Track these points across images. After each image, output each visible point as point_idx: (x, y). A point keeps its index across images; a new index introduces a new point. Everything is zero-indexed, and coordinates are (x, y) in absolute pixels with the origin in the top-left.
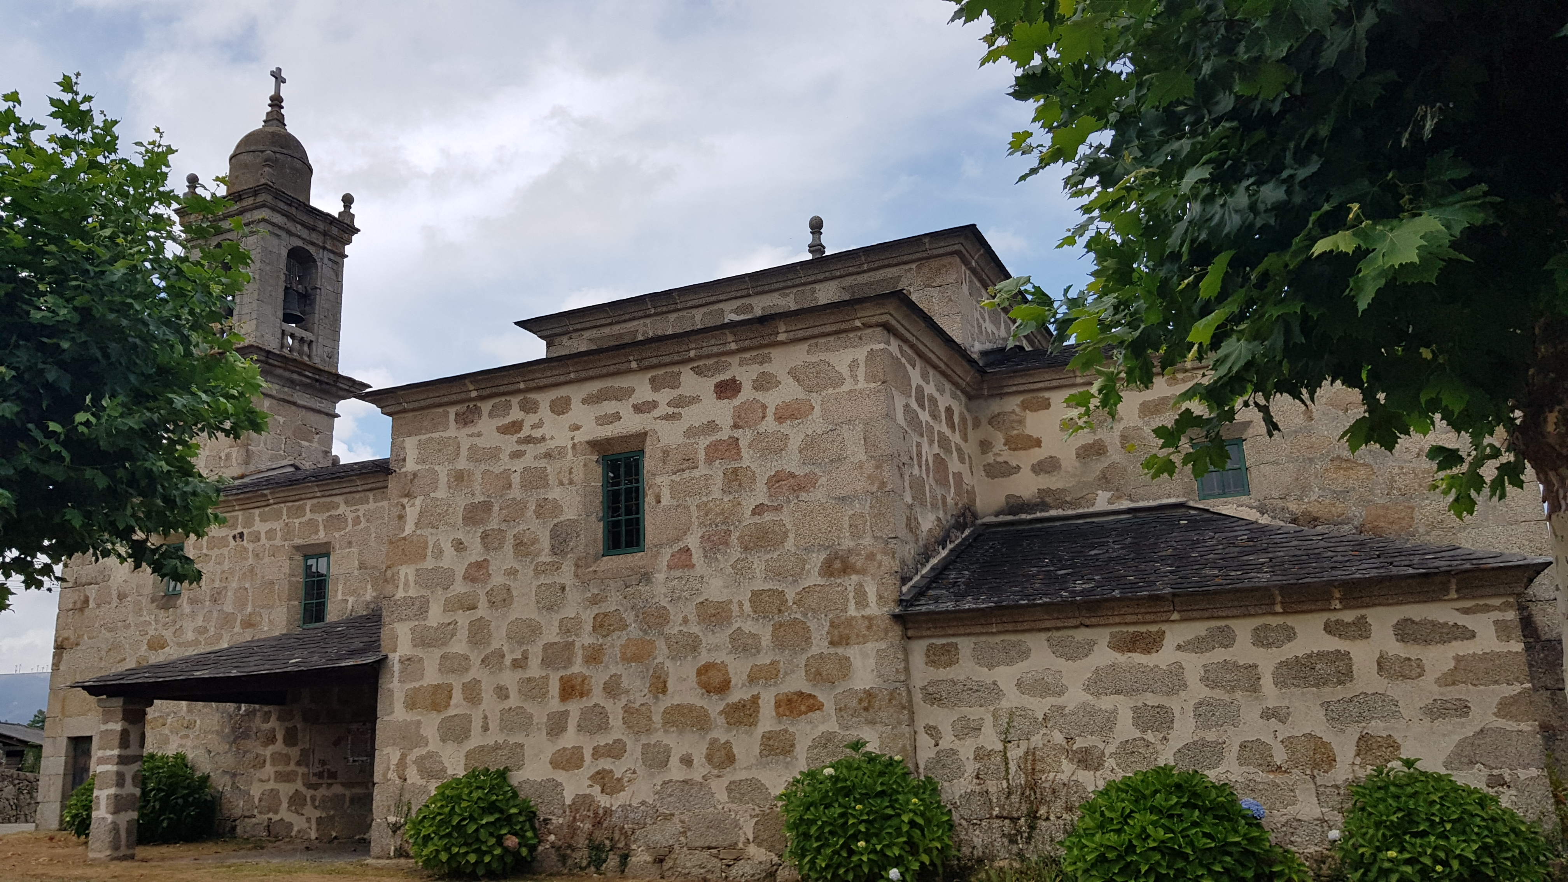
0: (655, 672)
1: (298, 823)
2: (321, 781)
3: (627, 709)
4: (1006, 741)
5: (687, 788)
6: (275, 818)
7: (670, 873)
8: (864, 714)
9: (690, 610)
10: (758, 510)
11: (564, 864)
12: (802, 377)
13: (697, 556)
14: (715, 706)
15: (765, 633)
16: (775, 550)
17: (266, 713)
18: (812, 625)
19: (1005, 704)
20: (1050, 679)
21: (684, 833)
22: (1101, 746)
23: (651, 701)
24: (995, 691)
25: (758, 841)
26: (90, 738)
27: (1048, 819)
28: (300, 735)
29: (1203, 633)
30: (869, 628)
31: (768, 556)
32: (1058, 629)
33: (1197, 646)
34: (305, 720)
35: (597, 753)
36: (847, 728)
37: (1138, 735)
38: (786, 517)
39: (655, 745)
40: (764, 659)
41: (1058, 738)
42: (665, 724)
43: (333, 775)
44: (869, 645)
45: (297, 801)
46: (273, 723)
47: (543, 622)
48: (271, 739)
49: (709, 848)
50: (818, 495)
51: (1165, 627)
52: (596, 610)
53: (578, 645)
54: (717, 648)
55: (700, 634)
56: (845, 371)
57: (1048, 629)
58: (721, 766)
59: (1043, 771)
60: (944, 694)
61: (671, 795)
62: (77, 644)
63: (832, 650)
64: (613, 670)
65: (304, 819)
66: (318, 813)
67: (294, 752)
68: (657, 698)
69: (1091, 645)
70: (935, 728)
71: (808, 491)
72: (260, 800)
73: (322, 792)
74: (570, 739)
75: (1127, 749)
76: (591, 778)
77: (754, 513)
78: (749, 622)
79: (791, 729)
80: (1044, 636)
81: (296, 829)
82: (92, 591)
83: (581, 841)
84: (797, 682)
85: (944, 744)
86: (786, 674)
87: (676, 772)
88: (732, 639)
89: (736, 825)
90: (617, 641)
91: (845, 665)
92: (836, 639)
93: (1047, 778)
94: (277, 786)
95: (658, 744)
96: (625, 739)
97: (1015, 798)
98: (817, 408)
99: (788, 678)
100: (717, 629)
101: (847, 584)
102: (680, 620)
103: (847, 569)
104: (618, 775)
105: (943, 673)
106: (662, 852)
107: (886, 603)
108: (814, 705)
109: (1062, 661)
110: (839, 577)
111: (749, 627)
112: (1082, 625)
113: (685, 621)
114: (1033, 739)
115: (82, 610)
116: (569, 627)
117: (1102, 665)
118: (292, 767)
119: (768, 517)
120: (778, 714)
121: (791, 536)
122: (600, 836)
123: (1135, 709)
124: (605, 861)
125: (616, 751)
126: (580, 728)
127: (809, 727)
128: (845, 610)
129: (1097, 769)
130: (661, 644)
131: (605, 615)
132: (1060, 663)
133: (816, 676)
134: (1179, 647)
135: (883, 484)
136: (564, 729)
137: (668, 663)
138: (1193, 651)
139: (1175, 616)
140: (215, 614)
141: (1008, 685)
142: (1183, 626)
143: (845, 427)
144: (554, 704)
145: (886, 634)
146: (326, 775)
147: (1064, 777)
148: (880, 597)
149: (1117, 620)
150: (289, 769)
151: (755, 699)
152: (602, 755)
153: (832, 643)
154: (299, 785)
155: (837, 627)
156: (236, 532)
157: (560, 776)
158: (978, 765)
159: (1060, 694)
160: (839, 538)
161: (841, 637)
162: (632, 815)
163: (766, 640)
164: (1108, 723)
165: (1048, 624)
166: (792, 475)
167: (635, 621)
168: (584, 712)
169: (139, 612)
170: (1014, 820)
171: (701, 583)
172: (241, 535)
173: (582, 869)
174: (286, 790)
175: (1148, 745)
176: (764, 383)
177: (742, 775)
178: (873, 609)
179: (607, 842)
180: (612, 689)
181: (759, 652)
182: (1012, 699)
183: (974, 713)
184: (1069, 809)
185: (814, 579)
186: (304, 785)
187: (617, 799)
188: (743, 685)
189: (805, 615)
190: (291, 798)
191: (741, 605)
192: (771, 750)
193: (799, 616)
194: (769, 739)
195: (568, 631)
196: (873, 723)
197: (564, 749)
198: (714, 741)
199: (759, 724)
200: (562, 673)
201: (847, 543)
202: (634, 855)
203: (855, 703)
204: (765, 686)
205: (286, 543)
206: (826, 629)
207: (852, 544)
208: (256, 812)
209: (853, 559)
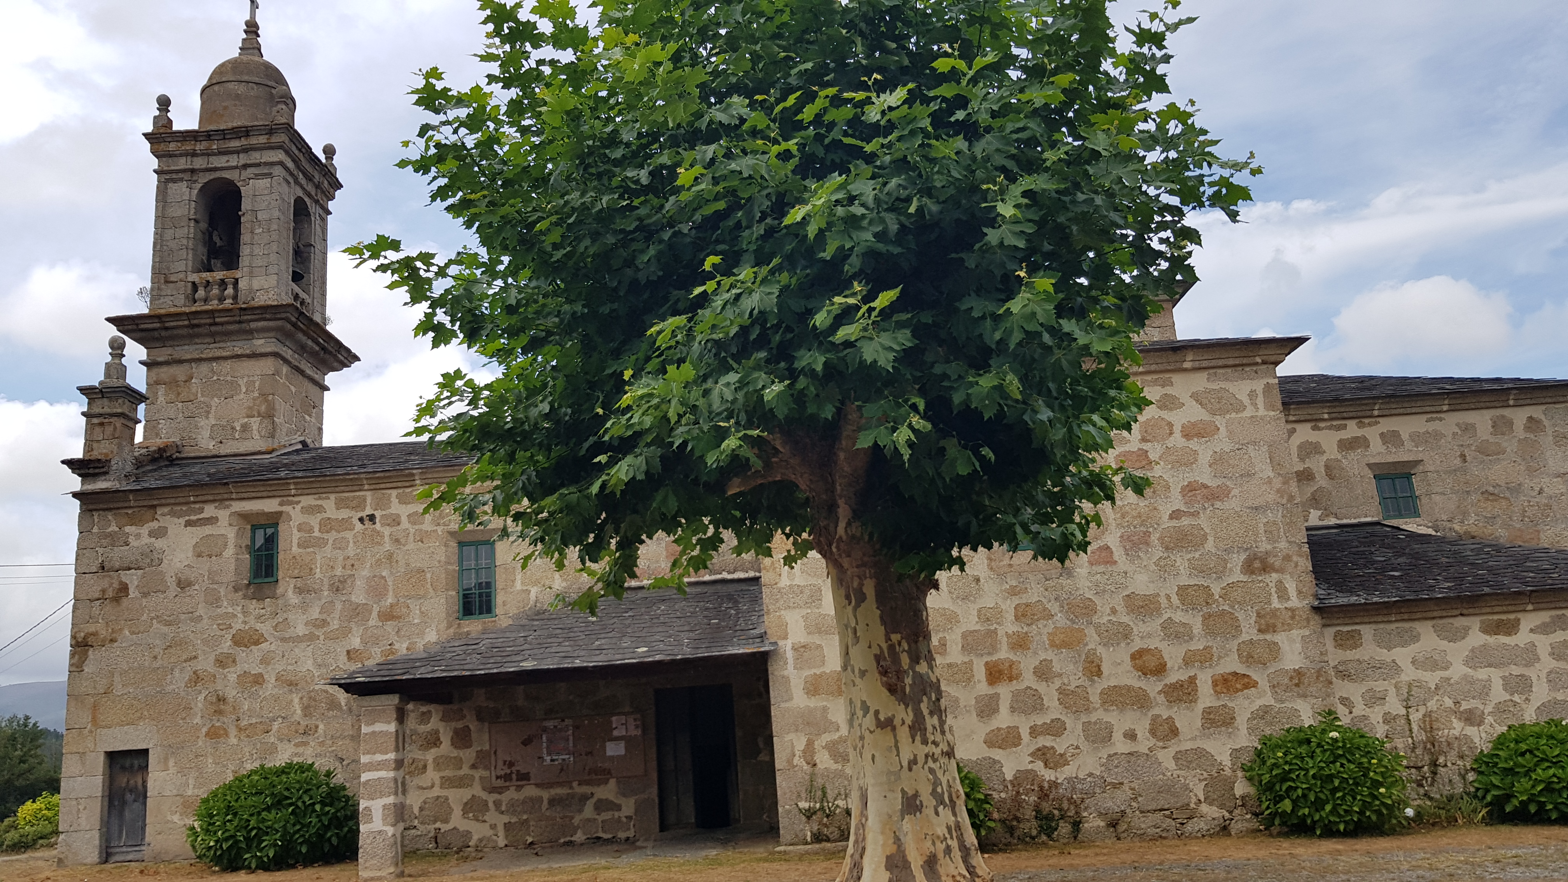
0: (1087, 657)
1: (478, 831)
2: (507, 784)
3: (1061, 691)
4: (1407, 707)
5: (1133, 759)
6: (445, 827)
7: (1125, 835)
8: (1296, 689)
9: (1118, 601)
10: (1175, 515)
11: (1012, 835)
12: (1204, 401)
13: (1118, 553)
14: (1153, 687)
15: (1197, 624)
16: (1196, 550)
17: (423, 713)
18: (1240, 615)
19: (1404, 678)
20: (1436, 657)
21: (1135, 799)
22: (1481, 707)
23: (1087, 683)
24: (1395, 668)
25: (1209, 800)
26: (146, 751)
27: (1446, 766)
28: (474, 735)
29: (1548, 620)
30: (1293, 617)
31: (1189, 556)
32: (1441, 617)
33: (1543, 629)
34: (480, 719)
35: (1034, 732)
36: (1282, 702)
37: (1508, 697)
38: (1203, 521)
39: (1095, 723)
40: (1198, 645)
41: (1449, 702)
42: (1104, 703)
43: (524, 777)
44: (1294, 631)
45: (474, 808)
46: (434, 723)
47: (959, 612)
48: (433, 741)
49: (1161, 810)
50: (1232, 504)
51: (1520, 615)
52: (1016, 601)
53: (1001, 633)
54: (1149, 635)
55: (1131, 623)
56: (1246, 401)
57: (1434, 618)
58: (1165, 738)
59: (1439, 729)
60: (1353, 671)
61: (1117, 767)
62: (112, 641)
63: (1261, 637)
64: (1043, 656)
65: (487, 825)
66: (506, 819)
67: (468, 755)
68: (1093, 681)
69: (1466, 630)
70: (1347, 699)
71: (1222, 500)
72: (421, 809)
73: (511, 794)
74: (1004, 719)
75: (1500, 710)
76: (1030, 755)
77: (1171, 517)
78: (1179, 613)
79: (1230, 704)
80: (1430, 623)
81: (475, 837)
82: (132, 579)
83: (1029, 813)
84: (1232, 664)
85: (1357, 712)
86: (1220, 658)
87: (1121, 746)
88: (1164, 627)
89: (1186, 788)
90: (1042, 631)
91: (1274, 650)
92: (1263, 627)
93: (1442, 734)
94: (444, 793)
95: (1099, 722)
96: (1063, 718)
97: (1419, 751)
98: (1223, 429)
99: (1222, 661)
100: (1147, 619)
101: (1268, 580)
102: (1108, 611)
103: (1266, 568)
104: (1060, 750)
105: (1350, 655)
106: (1115, 816)
107: (1305, 598)
108: (1250, 683)
109: (1446, 642)
110: (1260, 575)
111: (1179, 617)
112: (1462, 615)
113: (1114, 611)
114: (1429, 704)
115: (116, 599)
116: (986, 616)
117: (1476, 645)
118: (465, 770)
119: (1185, 521)
120: (1215, 691)
121: (1211, 539)
122: (1046, 807)
123: (1504, 678)
124: (1056, 829)
125: (1056, 729)
126: (1013, 709)
127: (1247, 702)
128: (1269, 603)
129: (1479, 725)
130: (1091, 632)
131: (1027, 605)
132: (1444, 644)
133: (1248, 658)
134: (1532, 630)
135: (1291, 498)
136: (996, 710)
137: (1100, 650)
138: (1541, 633)
139: (1530, 607)
140: (339, 606)
141: (1405, 662)
142: (1533, 614)
143: (1251, 447)
144: (983, 688)
145: (1308, 622)
146: (514, 776)
147: (1456, 733)
148: (1300, 592)
149: (1488, 610)
150: (461, 773)
151: (1192, 680)
152: (1041, 733)
153: (1260, 631)
154: (477, 790)
155: (1264, 616)
156: (364, 514)
157: (997, 754)
158: (1387, 727)
159: (1446, 668)
160: (1255, 541)
161: (1268, 625)
162: (1080, 786)
163: (1197, 627)
164: (1484, 691)
165: (1435, 614)
166: (1205, 486)
167: (1061, 612)
168: (1016, 695)
169: (214, 601)
170: (1419, 768)
171: (1126, 578)
172: (372, 518)
173: (1033, 838)
174: (457, 797)
175: (1515, 704)
176: (1169, 403)
177: (1188, 746)
178: (1295, 602)
179: (1056, 812)
180: (1043, 672)
181: (1191, 639)
182: (1409, 674)
183: (1380, 686)
184: (1462, 757)
185: (1237, 576)
186: (484, 789)
187: (1062, 772)
188: (1180, 668)
189: (1233, 607)
190: (466, 804)
191: (1168, 597)
192: (1211, 723)
193: (1226, 608)
194: (1210, 713)
195: (988, 620)
196: (1304, 696)
197: (999, 729)
198: (1156, 717)
199: (1199, 701)
200: (988, 659)
201: (1265, 546)
202: (1087, 822)
203: (1286, 681)
204: (1201, 668)
205: (440, 530)
206: (1254, 618)
207: (1269, 547)
208: (416, 822)
209: (1271, 560)
